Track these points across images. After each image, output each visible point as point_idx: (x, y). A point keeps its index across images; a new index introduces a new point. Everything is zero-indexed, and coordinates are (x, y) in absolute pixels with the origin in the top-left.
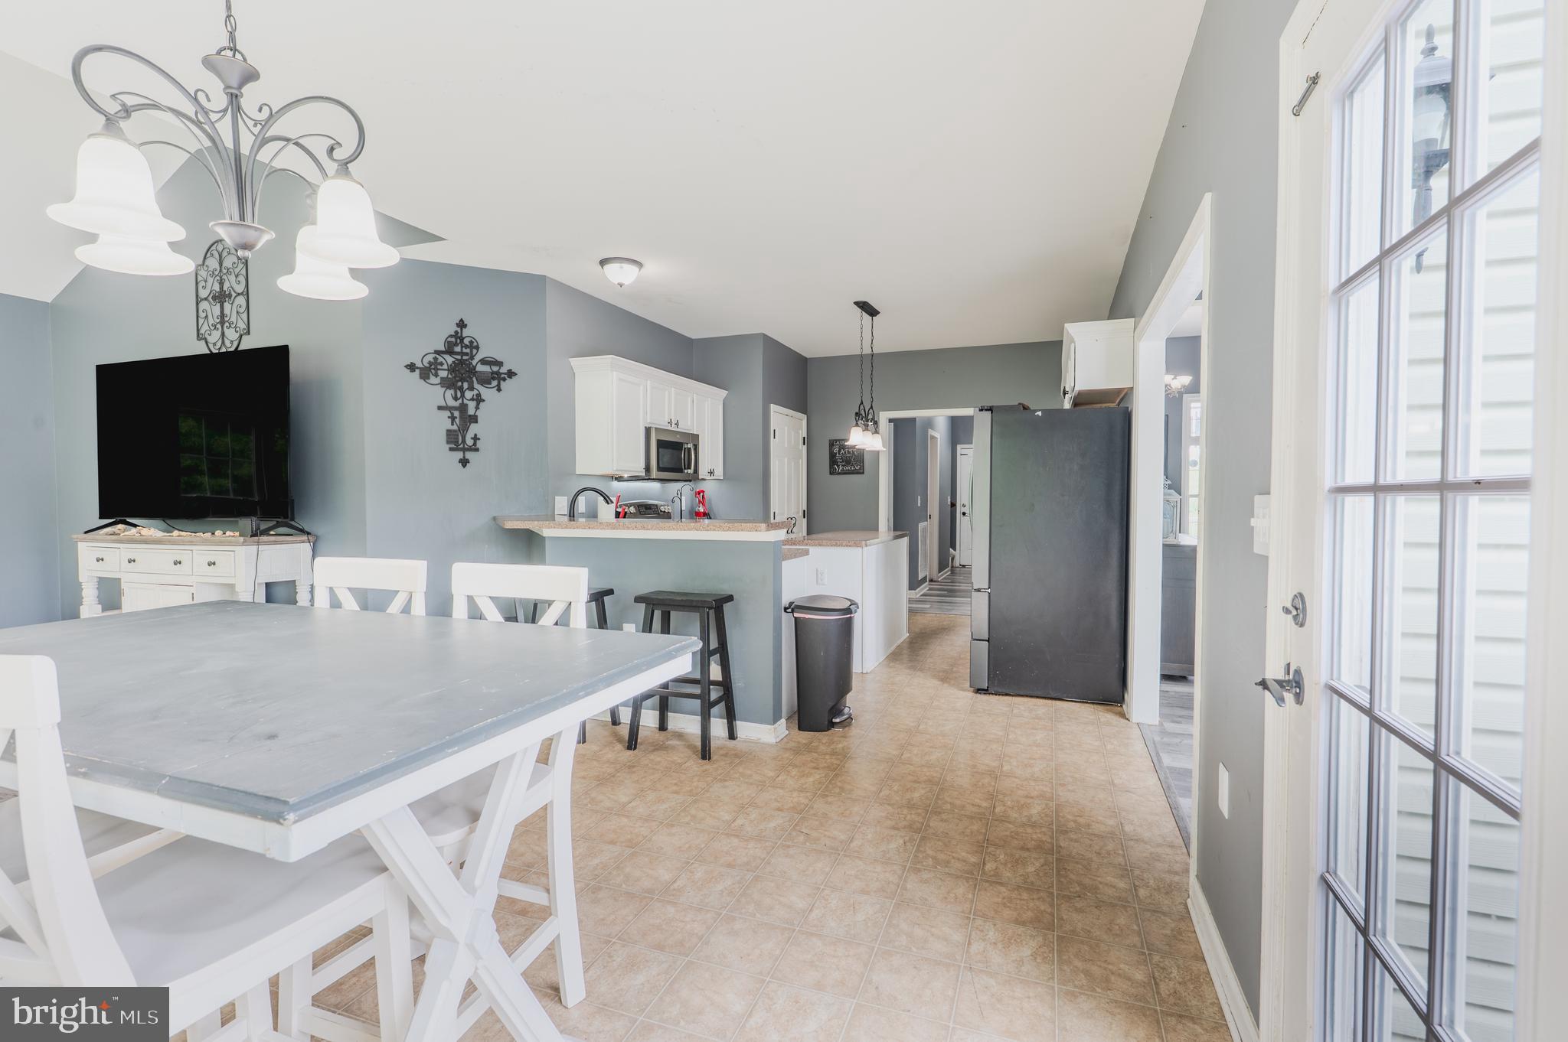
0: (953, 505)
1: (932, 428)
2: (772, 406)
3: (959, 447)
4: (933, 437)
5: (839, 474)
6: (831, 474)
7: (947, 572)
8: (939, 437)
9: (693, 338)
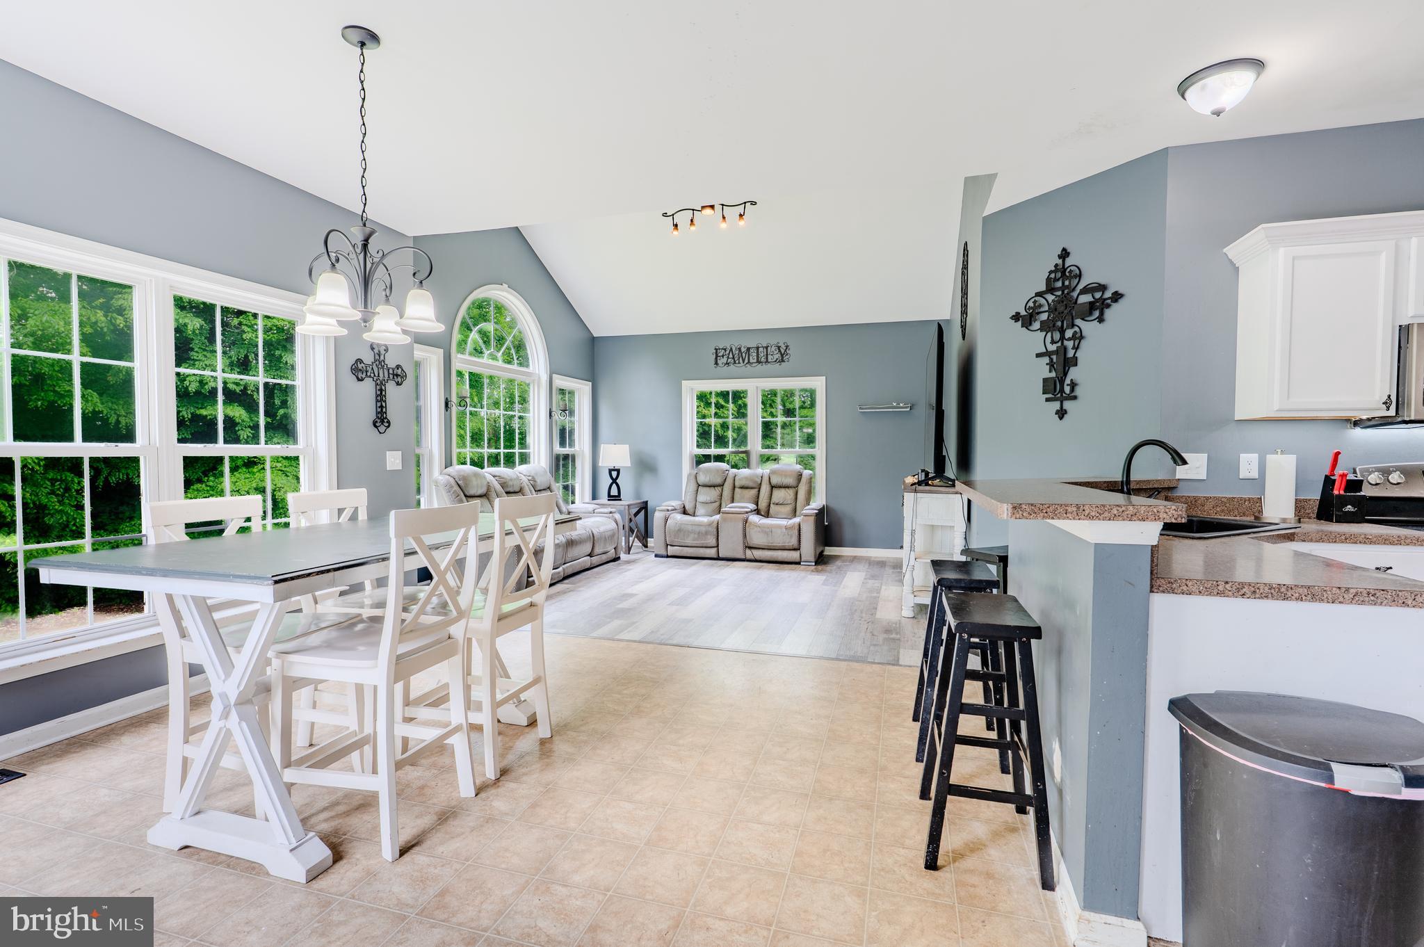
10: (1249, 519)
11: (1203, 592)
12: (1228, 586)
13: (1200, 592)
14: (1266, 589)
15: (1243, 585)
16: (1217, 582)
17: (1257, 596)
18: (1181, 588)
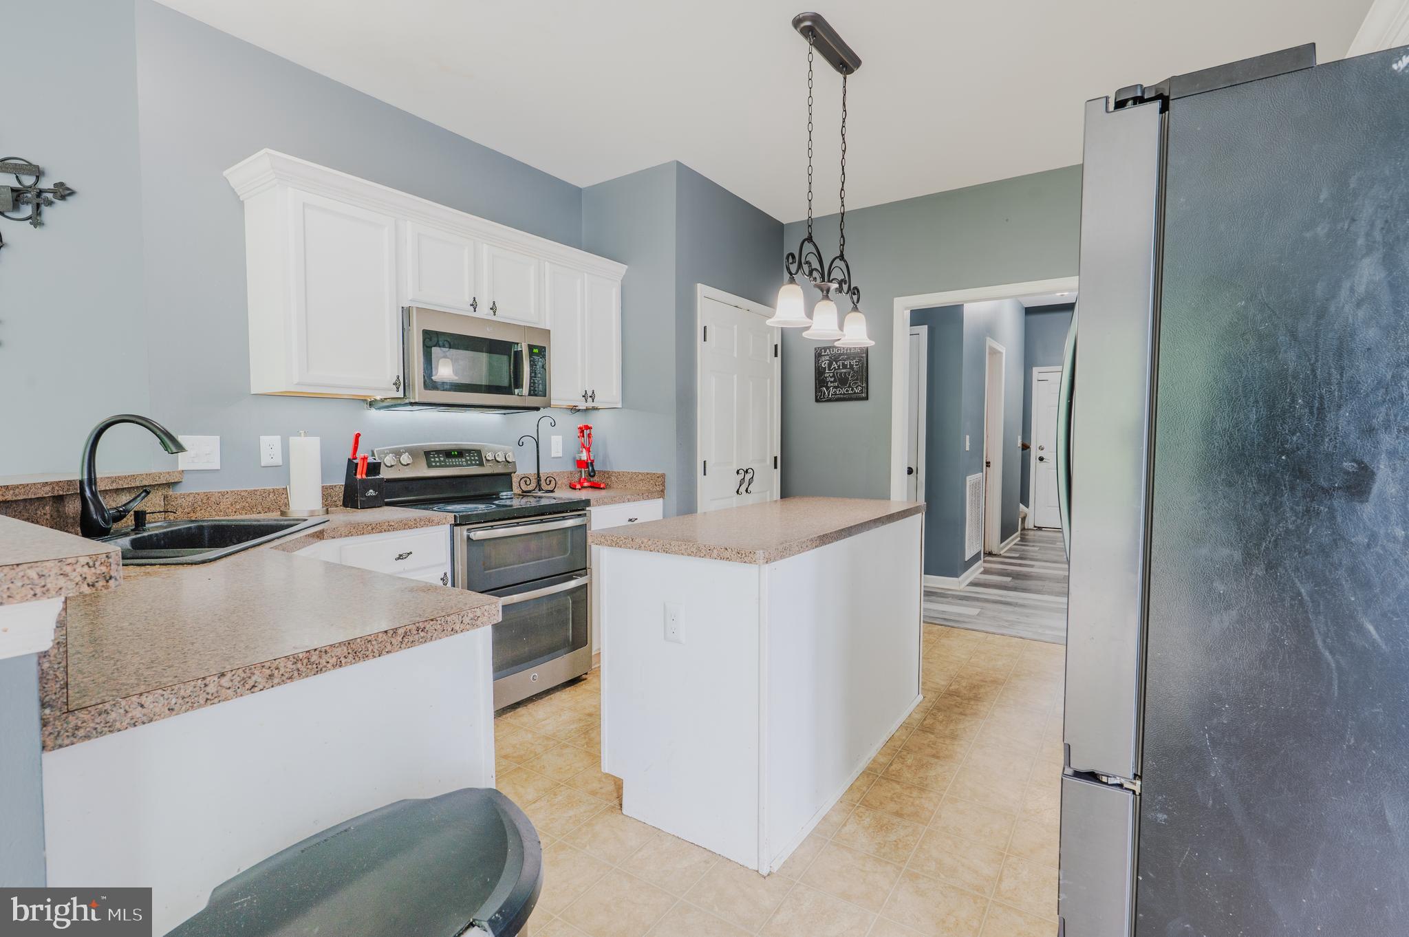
0: (1025, 447)
1: (993, 337)
2: (702, 290)
3: (1035, 370)
4: (994, 352)
5: (830, 400)
6: (817, 401)
7: (1015, 539)
8: (1004, 352)
9: (582, 184)
10: (272, 517)
11: (177, 708)
12: (225, 681)
13: (171, 710)
14: (289, 664)
15: (249, 670)
16: (204, 678)
17: (276, 681)
18: (130, 715)
